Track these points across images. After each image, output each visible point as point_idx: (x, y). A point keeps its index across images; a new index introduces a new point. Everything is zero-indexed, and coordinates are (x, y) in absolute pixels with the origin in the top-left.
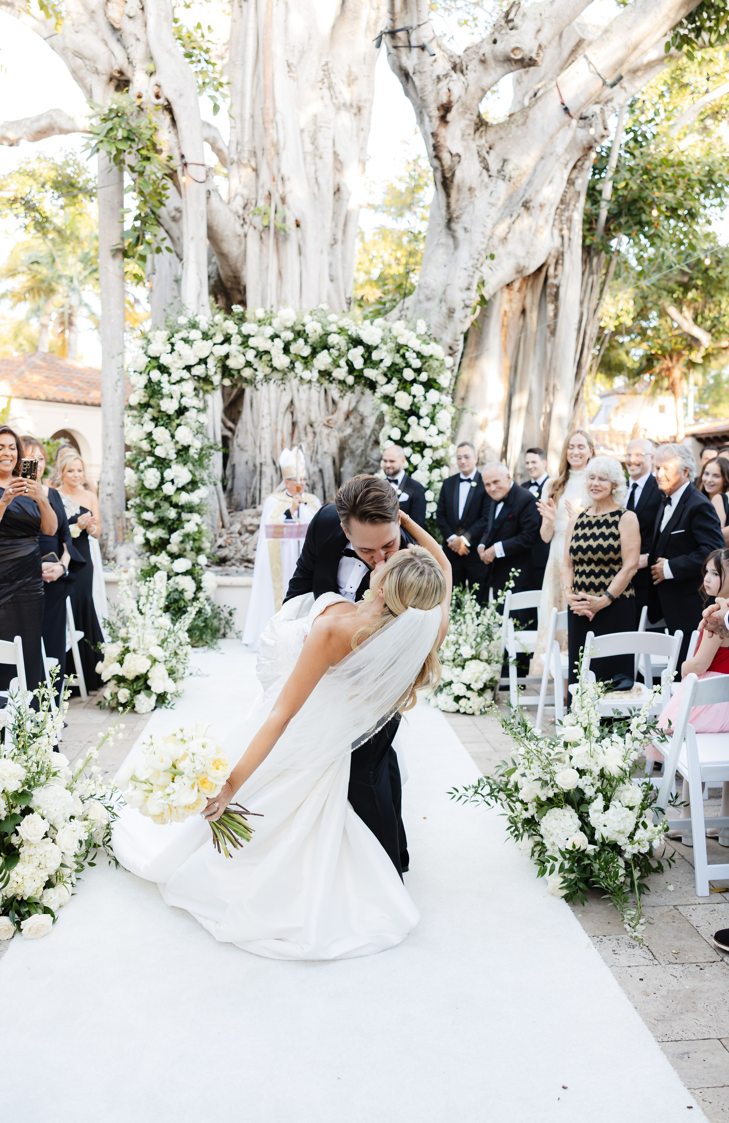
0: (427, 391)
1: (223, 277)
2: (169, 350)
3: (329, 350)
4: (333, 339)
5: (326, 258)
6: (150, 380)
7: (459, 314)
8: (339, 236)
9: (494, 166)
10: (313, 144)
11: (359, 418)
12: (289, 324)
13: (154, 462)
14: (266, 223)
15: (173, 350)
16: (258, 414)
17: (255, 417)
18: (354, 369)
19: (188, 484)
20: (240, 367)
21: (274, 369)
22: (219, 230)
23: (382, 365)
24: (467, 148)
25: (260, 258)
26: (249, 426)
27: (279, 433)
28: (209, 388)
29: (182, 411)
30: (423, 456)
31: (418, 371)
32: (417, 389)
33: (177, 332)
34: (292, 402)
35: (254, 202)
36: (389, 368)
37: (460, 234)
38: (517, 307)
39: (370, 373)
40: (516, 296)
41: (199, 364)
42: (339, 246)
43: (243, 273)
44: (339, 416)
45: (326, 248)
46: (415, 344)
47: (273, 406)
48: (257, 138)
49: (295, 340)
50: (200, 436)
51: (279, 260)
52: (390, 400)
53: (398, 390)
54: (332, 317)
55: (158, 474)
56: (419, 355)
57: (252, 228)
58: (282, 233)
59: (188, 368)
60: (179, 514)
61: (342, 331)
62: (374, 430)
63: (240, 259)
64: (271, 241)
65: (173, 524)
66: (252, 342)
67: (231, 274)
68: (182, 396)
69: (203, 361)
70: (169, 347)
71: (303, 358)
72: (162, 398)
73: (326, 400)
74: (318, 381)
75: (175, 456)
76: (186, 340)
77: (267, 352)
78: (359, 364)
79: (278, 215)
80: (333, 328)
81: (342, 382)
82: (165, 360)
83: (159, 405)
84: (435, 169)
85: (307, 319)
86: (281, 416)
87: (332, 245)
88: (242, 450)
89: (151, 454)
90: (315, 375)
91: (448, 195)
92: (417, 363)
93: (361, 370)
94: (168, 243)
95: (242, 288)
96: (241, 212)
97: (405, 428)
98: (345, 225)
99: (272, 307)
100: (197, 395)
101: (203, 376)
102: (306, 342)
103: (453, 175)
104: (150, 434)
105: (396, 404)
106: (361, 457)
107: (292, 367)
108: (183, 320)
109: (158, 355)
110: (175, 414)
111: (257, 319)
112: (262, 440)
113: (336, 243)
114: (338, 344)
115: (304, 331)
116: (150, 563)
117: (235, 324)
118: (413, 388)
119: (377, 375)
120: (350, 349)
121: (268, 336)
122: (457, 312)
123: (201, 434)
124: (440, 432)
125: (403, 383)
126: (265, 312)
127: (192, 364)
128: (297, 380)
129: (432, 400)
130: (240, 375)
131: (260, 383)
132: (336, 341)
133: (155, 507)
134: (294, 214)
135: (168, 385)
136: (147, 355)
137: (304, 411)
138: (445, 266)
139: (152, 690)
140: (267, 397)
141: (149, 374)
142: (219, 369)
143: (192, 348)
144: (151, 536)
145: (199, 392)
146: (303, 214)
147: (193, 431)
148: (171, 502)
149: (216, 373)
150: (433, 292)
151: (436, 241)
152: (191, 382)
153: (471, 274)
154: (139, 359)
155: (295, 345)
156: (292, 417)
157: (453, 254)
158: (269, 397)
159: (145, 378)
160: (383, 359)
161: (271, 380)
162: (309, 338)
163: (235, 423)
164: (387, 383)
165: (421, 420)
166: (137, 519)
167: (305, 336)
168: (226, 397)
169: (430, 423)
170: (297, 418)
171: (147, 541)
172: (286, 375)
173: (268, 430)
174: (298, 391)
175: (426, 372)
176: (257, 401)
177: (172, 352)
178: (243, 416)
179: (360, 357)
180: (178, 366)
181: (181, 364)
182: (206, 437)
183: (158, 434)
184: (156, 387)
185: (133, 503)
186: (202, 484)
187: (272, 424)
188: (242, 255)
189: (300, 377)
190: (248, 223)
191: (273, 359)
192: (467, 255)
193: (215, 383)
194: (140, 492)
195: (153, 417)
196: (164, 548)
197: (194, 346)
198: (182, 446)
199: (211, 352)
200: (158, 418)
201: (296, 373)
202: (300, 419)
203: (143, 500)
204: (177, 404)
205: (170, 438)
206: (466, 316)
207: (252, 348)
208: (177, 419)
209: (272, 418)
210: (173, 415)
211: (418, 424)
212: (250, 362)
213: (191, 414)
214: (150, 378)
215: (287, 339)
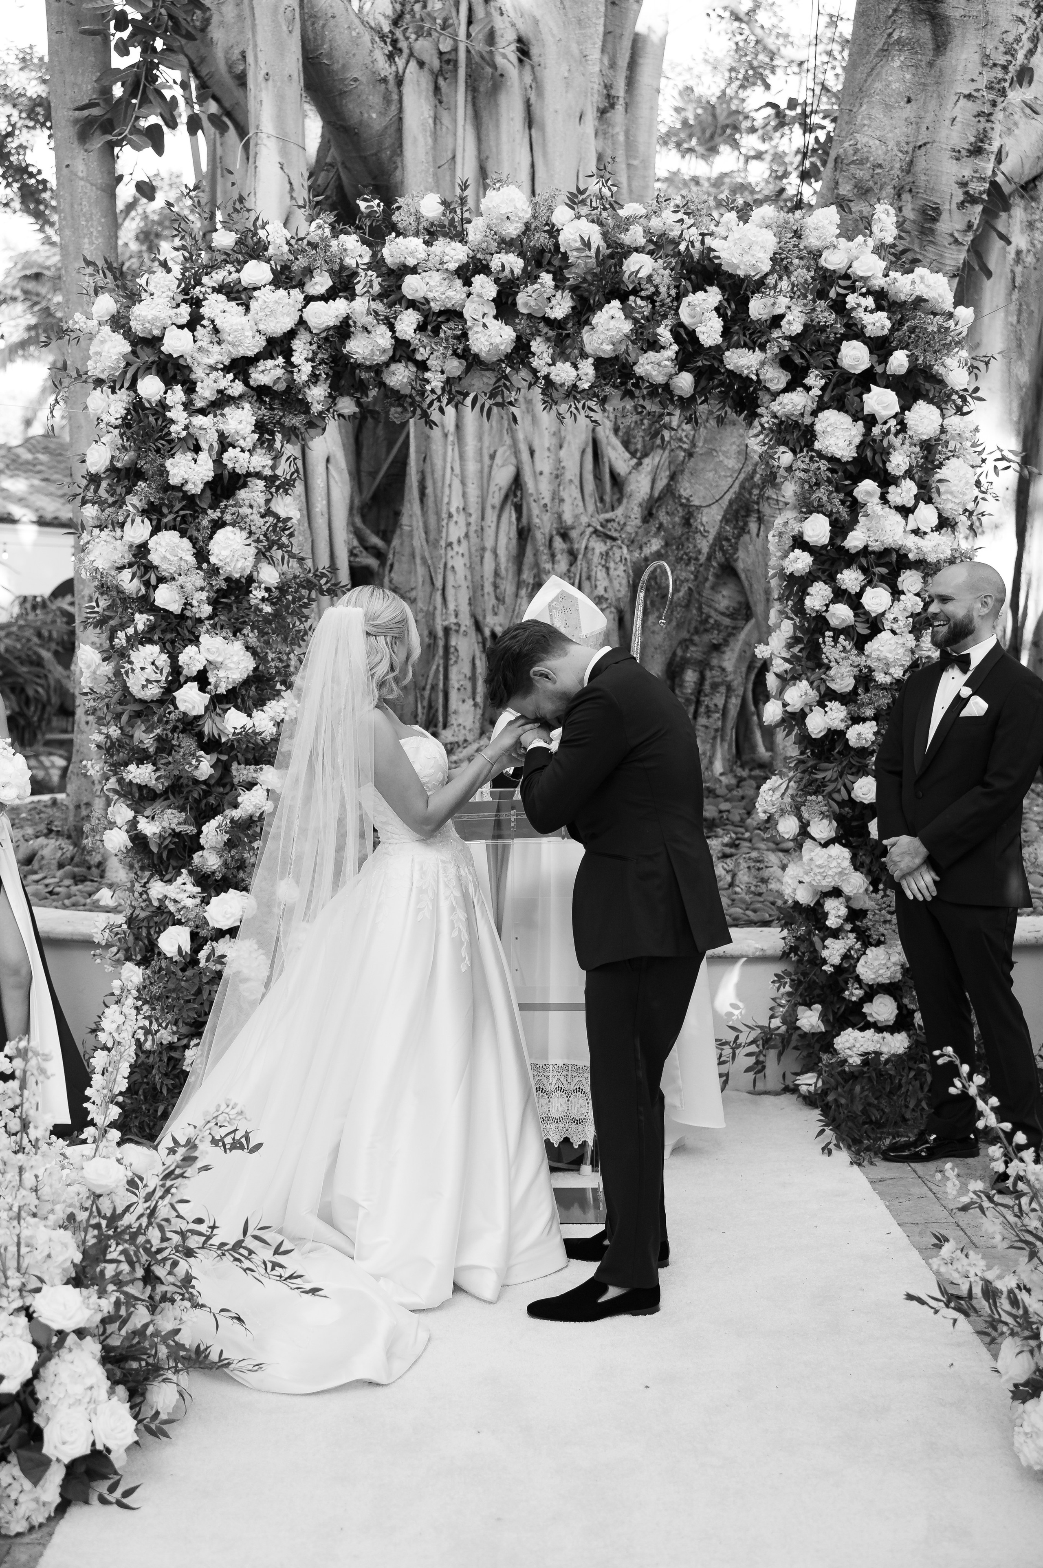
0: (906, 407)
2: (184, 319)
3: (623, 299)
4: (638, 266)
5: (590, 140)
6: (137, 406)
7: (948, 223)
8: (620, 90)
11: (681, 512)
12: (513, 230)
13: (151, 628)
14: (446, 51)
15: (195, 319)
16: (438, 514)
17: (432, 520)
18: (699, 348)
19: (246, 683)
20: (379, 359)
21: (472, 361)
22: (336, 67)
23: (776, 334)
25: (435, 135)
26: (419, 539)
27: (488, 556)
28: (297, 421)
29: (226, 485)
30: (896, 593)
31: (882, 346)
32: (881, 401)
33: (210, 268)
34: (517, 482)
36: (796, 341)
39: (741, 361)
41: (266, 354)
42: (618, 115)
44: (630, 512)
45: (590, 116)
46: (870, 270)
47: (473, 491)
49: (530, 277)
50: (277, 554)
52: (797, 435)
53: (821, 406)
55: (163, 660)
56: (884, 301)
57: (413, 64)
58: (489, 70)
59: (240, 367)
60: (223, 769)
61: (659, 243)
62: (720, 538)
64: (460, 97)
65: (207, 794)
66: (412, 286)
68: (224, 443)
69: (279, 346)
70: (185, 311)
71: (552, 325)
72: (170, 451)
73: (597, 476)
74: (594, 390)
75: (207, 610)
76: (232, 292)
77: (454, 314)
78: (710, 332)
79: (474, 30)
80: (635, 236)
81: (662, 392)
82: (177, 343)
83: (163, 472)
85: (562, 215)
86: (491, 515)
87: (604, 111)
90: (587, 368)
92: (877, 323)
93: (717, 352)
96: (387, 28)
97: (844, 514)
98: (633, 65)
99: (464, 187)
100: (265, 443)
101: (281, 386)
102: (560, 281)
104: (142, 550)
105: (817, 445)
106: (687, 606)
107: (520, 356)
108: (224, 239)
109: (156, 332)
110: (208, 493)
111: (424, 224)
112: (450, 574)
113: (612, 106)
114: (649, 278)
115: (557, 246)
116: (149, 900)
117: (364, 242)
118: (865, 397)
119: (763, 364)
120: (685, 295)
121: (453, 266)
122: (945, 216)
123: (281, 546)
124: (944, 523)
125: (837, 385)
126: (444, 203)
127: (250, 354)
128: (537, 391)
129: (921, 430)
130: (382, 385)
131: (436, 404)
132: (643, 274)
133: (159, 750)
134: (513, 25)
135: (185, 414)
136: (128, 334)
137: (547, 500)
138: (909, 101)
139: (47, 1449)
140: (457, 470)
141: (133, 386)
142: (322, 370)
143: (248, 309)
144: (148, 828)
145: (272, 434)
146: (536, 22)
147: (258, 541)
148: (200, 735)
149: (314, 378)
150: (878, 171)
151: (879, 43)
152: (247, 406)
153: (987, 109)
154: (107, 346)
155: (530, 289)
156: (519, 519)
157: (931, 64)
158: (463, 471)
159: (123, 397)
160: (782, 316)
161: (466, 395)
162: (569, 266)
163: (386, 537)
164: (789, 388)
165: (892, 489)
166: (112, 783)
167: (556, 263)
168: (365, 479)
169: (917, 498)
170: (530, 517)
171: (139, 841)
172: (506, 378)
173: (463, 548)
174: (532, 453)
175: (906, 347)
176: (434, 483)
177: (193, 324)
178: (405, 520)
179: (715, 313)
180: (211, 362)
181: (218, 355)
182: (292, 556)
183: (162, 550)
184: (151, 419)
185: (100, 738)
186: (283, 683)
187: (472, 534)
188: (392, 130)
189: (547, 377)
190: (406, 51)
191: (470, 333)
192: (977, 58)
193: (316, 408)
194: (119, 708)
195: (151, 504)
196: (186, 861)
197: (253, 305)
198: (228, 579)
199: (302, 322)
200: (161, 505)
201: (534, 372)
202: (536, 521)
203: (128, 729)
204: (211, 465)
205: (192, 560)
206: (970, 226)
207: (412, 304)
208: (214, 507)
209: (472, 520)
210: (200, 496)
211: (883, 499)
212: (406, 344)
213: (253, 493)
214: (138, 398)
215: (507, 273)
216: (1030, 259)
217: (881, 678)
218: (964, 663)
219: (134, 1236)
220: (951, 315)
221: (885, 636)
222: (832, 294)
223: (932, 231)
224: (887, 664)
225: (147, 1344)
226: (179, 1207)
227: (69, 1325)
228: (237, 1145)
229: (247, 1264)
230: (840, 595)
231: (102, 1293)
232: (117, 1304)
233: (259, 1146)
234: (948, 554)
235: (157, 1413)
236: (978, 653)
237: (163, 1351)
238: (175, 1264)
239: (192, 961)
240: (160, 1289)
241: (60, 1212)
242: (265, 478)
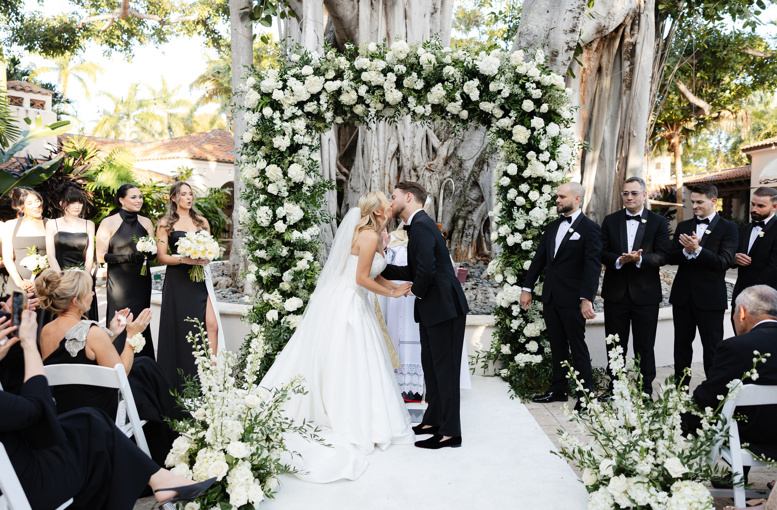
0: (546, 125)
2: (282, 87)
3: (443, 83)
4: (449, 70)
5: (428, 22)
6: (263, 117)
7: (562, 57)
8: (439, 6)
11: (458, 162)
12: (403, 56)
13: (266, 200)
15: (285, 86)
16: (369, 161)
17: (366, 163)
18: (469, 102)
19: (300, 221)
20: (352, 103)
21: (386, 105)
23: (499, 96)
25: (371, 21)
26: (361, 170)
27: (387, 176)
28: (321, 125)
29: (294, 148)
32: (537, 122)
33: (289, 68)
34: (398, 150)
36: (506, 99)
38: (594, 64)
39: (486, 106)
40: (594, 56)
41: (310, 100)
42: (438, 15)
44: (439, 161)
45: (428, 15)
46: (535, 73)
47: (382, 153)
49: (408, 73)
50: (312, 174)
51: (387, 23)
52: (506, 134)
53: (515, 124)
54: (446, 50)
55: (270, 212)
56: (538, 84)
59: (301, 105)
60: (291, 252)
61: (456, 63)
62: (473, 172)
63: (353, 23)
64: (380, 7)
65: (285, 261)
66: (365, 76)
68: (294, 133)
69: (315, 97)
70: (281, 84)
71: (416, 92)
72: (274, 135)
74: (431, 116)
75: (287, 194)
76: (298, 77)
77: (380, 87)
78: (475, 95)
80: (448, 59)
81: (456, 117)
82: (278, 95)
83: (271, 143)
85: (421, 51)
86: (388, 162)
87: (432, 14)
88: (354, 191)
89: (264, 191)
90: (429, 108)
92: (537, 93)
93: (477, 103)
97: (523, 164)
99: (385, 40)
100: (309, 133)
101: (316, 112)
102: (419, 75)
104: (263, 171)
105: (513, 138)
106: (460, 197)
107: (404, 103)
108: (296, 58)
109: (270, 91)
110: (288, 151)
111: (370, 54)
112: (372, 183)
113: (436, 12)
114: (453, 75)
115: (419, 62)
116: (263, 300)
117: (347, 59)
118: (532, 120)
119: (494, 108)
120: (466, 81)
121: (380, 69)
122: (560, 55)
123: (314, 171)
124: (559, 168)
125: (521, 116)
126: (378, 46)
127: (305, 100)
128: (409, 116)
129: (552, 133)
130: (352, 112)
131: (372, 120)
132: (450, 73)
133: (268, 245)
135: (280, 122)
136: (260, 91)
137: (409, 157)
138: (548, 12)
139: (231, 502)
140: (376, 145)
141: (261, 111)
142: (331, 106)
143: (304, 83)
144: (264, 274)
145: (311, 129)
147: (306, 169)
148: (283, 240)
149: (328, 109)
150: (536, 37)
152: (303, 119)
153: (577, 15)
154: (251, 96)
155: (409, 78)
156: (398, 163)
158: (378, 145)
159: (257, 115)
160: (501, 90)
161: (383, 117)
162: (423, 70)
163: (349, 169)
164: (504, 117)
165: (541, 155)
166: (250, 257)
167: (418, 69)
168: (341, 147)
169: (550, 158)
170: (402, 162)
171: (259, 279)
172: (399, 111)
173: (378, 174)
174: (404, 139)
175: (547, 103)
176: (368, 149)
177: (284, 88)
178: (356, 163)
179: (477, 89)
180: (290, 102)
181: (293, 100)
182: (318, 175)
183: (270, 172)
184: (268, 123)
185: (246, 241)
186: (314, 221)
187: (381, 168)
188: (355, 19)
189: (413, 111)
191: (386, 94)
193: (328, 120)
194: (253, 229)
195: (266, 154)
196: (277, 286)
197: (306, 82)
198: (294, 183)
199: (324, 89)
200: (270, 155)
201: (409, 109)
202: (405, 164)
203: (256, 237)
204: (289, 140)
205: (282, 176)
206: (569, 59)
207: (364, 83)
208: (290, 156)
209: (381, 163)
210: (285, 152)
211: (537, 158)
212: (362, 97)
213: (304, 151)
214: (263, 115)
215: (400, 72)
216: (588, 72)
217: (535, 224)
218: (569, 220)
219: (264, 424)
220: (564, 91)
221: (537, 209)
222: (520, 82)
223: (555, 60)
224: (538, 219)
225: (268, 464)
226: (280, 412)
227: (240, 456)
228: (299, 391)
229: (304, 435)
230: (520, 193)
231: (252, 445)
232: (257, 449)
233: (307, 392)
234: (561, 179)
235: (270, 489)
236: (574, 216)
237: (273, 466)
238: (277, 434)
239: (279, 323)
240: (272, 443)
241: (236, 414)
242: (309, 146)
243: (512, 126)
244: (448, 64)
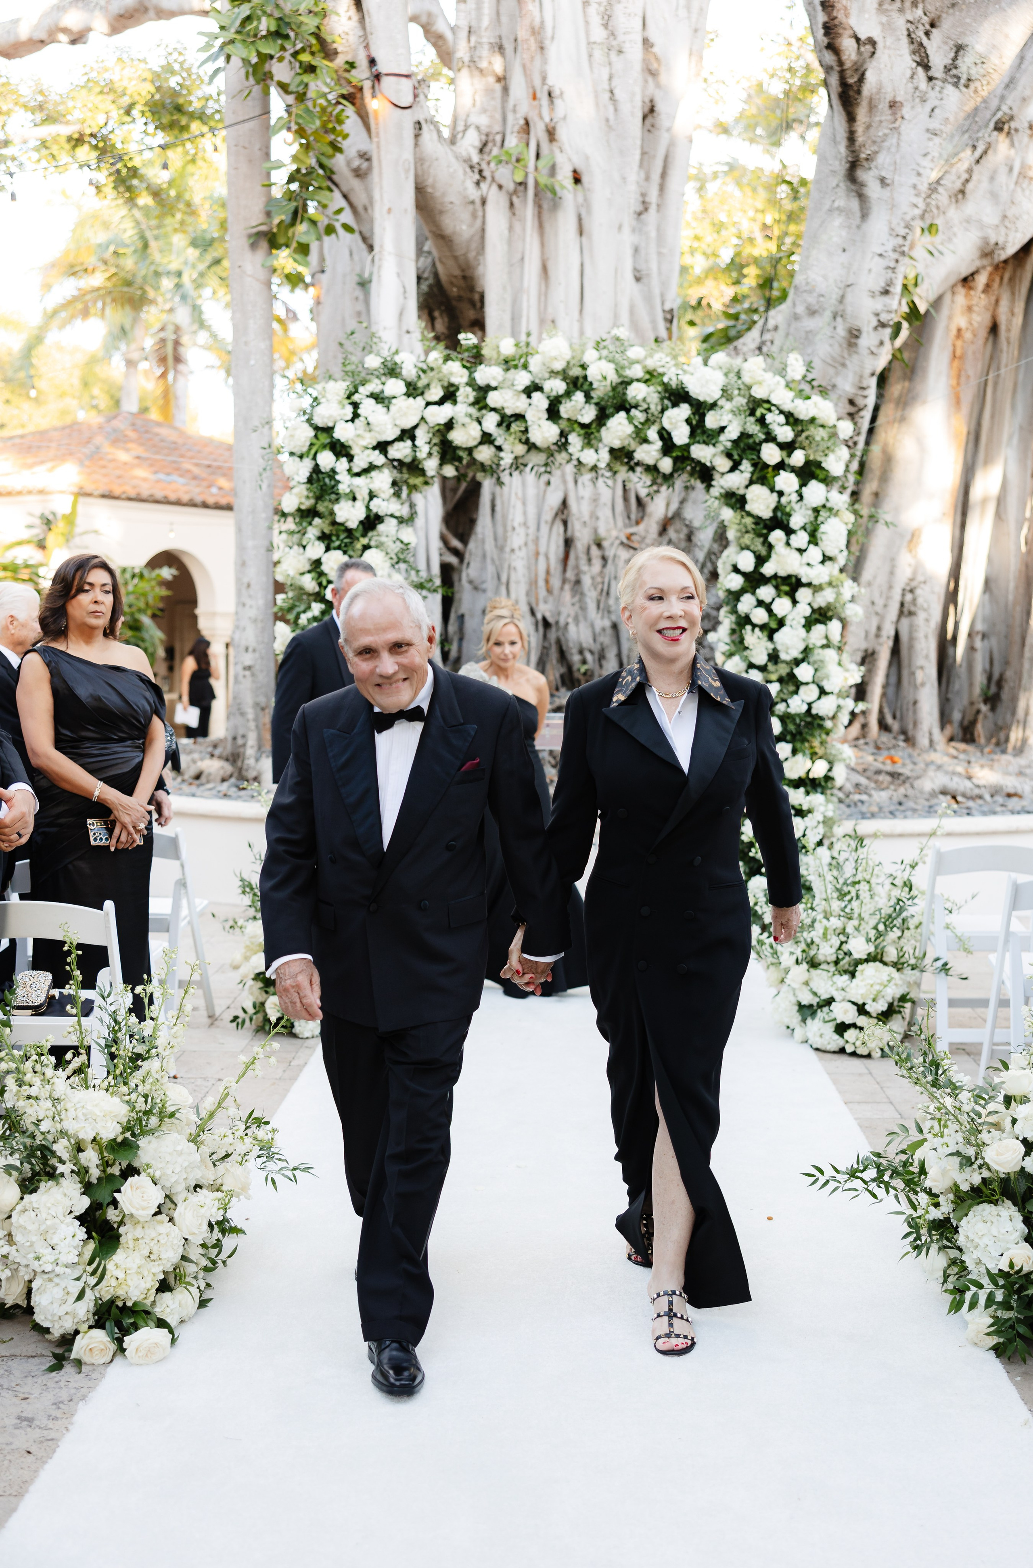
0: (803, 484)
1: (443, 277)
2: (350, 416)
3: (628, 411)
4: (637, 392)
5: (628, 238)
6: (316, 469)
7: (867, 340)
8: (653, 197)
9: (939, 58)
10: (606, 26)
11: (685, 531)
12: (559, 366)
14: (519, 179)
15: (356, 416)
16: (505, 526)
17: (500, 530)
18: (674, 445)
20: (472, 443)
21: (532, 447)
22: (438, 194)
23: (722, 438)
24: (887, 27)
25: (510, 242)
26: (489, 546)
27: (542, 559)
28: (418, 481)
29: (371, 522)
30: (795, 602)
31: (788, 447)
32: (787, 481)
33: (363, 382)
34: (564, 503)
35: (498, 138)
36: (735, 442)
37: (873, 190)
38: (981, 319)
39: (701, 452)
40: (980, 300)
41: (400, 439)
42: (652, 215)
43: (480, 270)
44: (651, 526)
45: (628, 220)
46: (783, 398)
47: (532, 510)
48: (504, 19)
49: (568, 394)
50: (402, 566)
51: (543, 244)
52: (736, 500)
53: (751, 482)
54: (635, 352)
56: (791, 419)
57: (494, 188)
58: (549, 195)
59: (382, 447)
61: (651, 377)
63: (474, 245)
64: (529, 211)
66: (493, 399)
67: (457, 272)
68: (372, 496)
69: (408, 434)
70: (349, 409)
71: (583, 426)
72: (337, 500)
73: (626, 499)
74: (609, 467)
76: (378, 398)
77: (520, 417)
78: (681, 435)
79: (541, 163)
80: (637, 372)
81: (652, 469)
82: (343, 432)
83: (332, 513)
84: (828, 69)
85: (590, 356)
86: (545, 529)
87: (640, 214)
88: (476, 588)
90: (604, 456)
91: (851, 118)
92: (785, 434)
93: (687, 447)
94: (347, 217)
95: (477, 297)
96: (476, 158)
97: (763, 552)
98: (664, 175)
99: (529, 334)
100: (397, 495)
101: (408, 460)
102: (588, 397)
103: (861, 79)
104: (317, 563)
105: (748, 507)
107: (562, 444)
108: (373, 362)
109: (330, 424)
110: (361, 527)
111: (504, 358)
112: (513, 573)
113: (646, 209)
114: (644, 400)
115: (585, 377)
118: (778, 478)
119: (714, 455)
120: (667, 408)
121: (522, 388)
122: (864, 336)
124: (825, 559)
125: (760, 470)
126: (516, 344)
127: (390, 439)
128: (571, 466)
129: (813, 500)
130: (472, 458)
131: (507, 471)
132: (641, 396)
134: (570, 160)
135: (349, 477)
136: (313, 424)
137: (587, 519)
138: (844, 250)
140: (520, 494)
141: (314, 458)
142: (436, 449)
143: (389, 410)
145: (402, 488)
146: (587, 158)
147: (391, 558)
149: (430, 454)
150: (822, 299)
151: (827, 205)
152: (387, 471)
153: (892, 264)
154: (298, 432)
155: (570, 402)
156: (566, 530)
157: (859, 227)
158: (524, 495)
159: (308, 465)
160: (726, 427)
161: (525, 465)
162: (594, 390)
163: (465, 540)
164: (733, 469)
165: (793, 537)
167: (586, 387)
168: (448, 494)
169: (809, 542)
170: (573, 531)
172: (553, 457)
173: (522, 554)
175: (803, 448)
176: (503, 503)
177: (355, 418)
178: (479, 528)
179: (685, 424)
180: (365, 443)
181: (371, 439)
182: (412, 568)
184: (327, 480)
187: (530, 543)
188: (477, 238)
189: (578, 460)
190: (489, 179)
191: (530, 429)
192: (886, 229)
193: (430, 473)
195: (323, 533)
197: (392, 407)
199: (423, 418)
200: (331, 535)
201: (571, 454)
202: (577, 534)
204: (363, 509)
206: (882, 343)
207: (494, 410)
208: (364, 536)
209: (531, 532)
210: (356, 530)
211: (788, 544)
212: (490, 435)
213: (387, 528)
214: (317, 465)
215: (554, 394)
217: (783, 656)
220: (835, 426)
221: (786, 630)
223: (856, 345)
224: (788, 648)
230: (760, 603)
234: (826, 580)
243: (747, 487)
244: (638, 380)
